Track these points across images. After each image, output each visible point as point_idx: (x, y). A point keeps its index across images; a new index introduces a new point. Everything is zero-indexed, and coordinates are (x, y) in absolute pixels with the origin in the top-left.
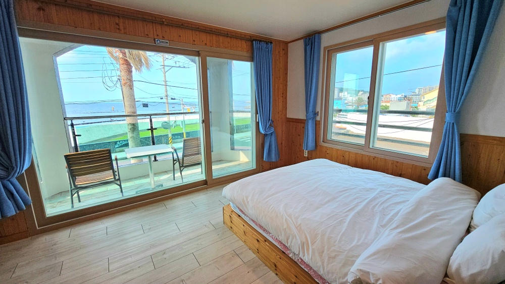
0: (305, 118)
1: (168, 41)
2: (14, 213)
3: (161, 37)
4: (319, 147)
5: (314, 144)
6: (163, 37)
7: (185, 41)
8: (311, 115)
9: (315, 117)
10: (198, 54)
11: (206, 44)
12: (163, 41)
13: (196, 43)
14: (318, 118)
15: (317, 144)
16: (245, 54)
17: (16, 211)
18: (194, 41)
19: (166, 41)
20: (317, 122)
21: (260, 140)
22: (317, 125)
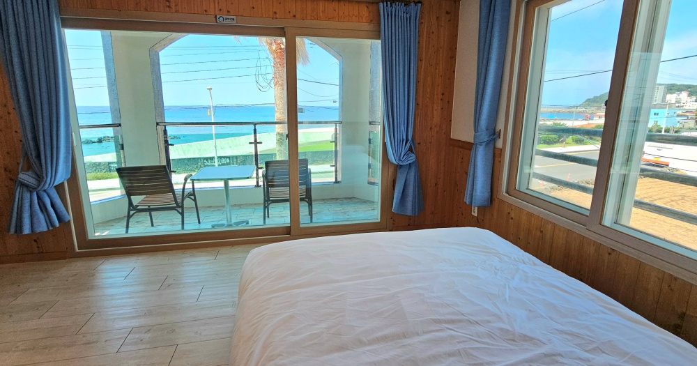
0: (472, 141)
1: (234, 17)
2: (46, 229)
3: (225, 12)
4: (496, 203)
5: (487, 195)
6: (228, 12)
7: (260, 15)
8: (484, 137)
9: (494, 140)
10: (281, 32)
11: (295, 16)
12: (227, 17)
13: (278, 16)
14: (499, 144)
15: (494, 197)
16: (366, 26)
17: (48, 228)
18: (275, 13)
19: (232, 17)
20: (497, 152)
21: (390, 174)
22: (496, 156)
